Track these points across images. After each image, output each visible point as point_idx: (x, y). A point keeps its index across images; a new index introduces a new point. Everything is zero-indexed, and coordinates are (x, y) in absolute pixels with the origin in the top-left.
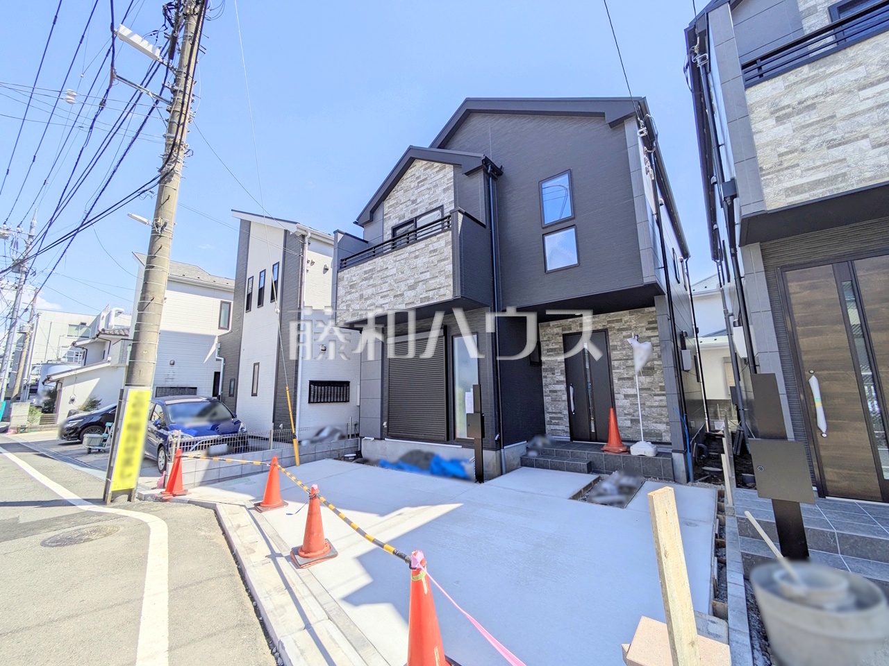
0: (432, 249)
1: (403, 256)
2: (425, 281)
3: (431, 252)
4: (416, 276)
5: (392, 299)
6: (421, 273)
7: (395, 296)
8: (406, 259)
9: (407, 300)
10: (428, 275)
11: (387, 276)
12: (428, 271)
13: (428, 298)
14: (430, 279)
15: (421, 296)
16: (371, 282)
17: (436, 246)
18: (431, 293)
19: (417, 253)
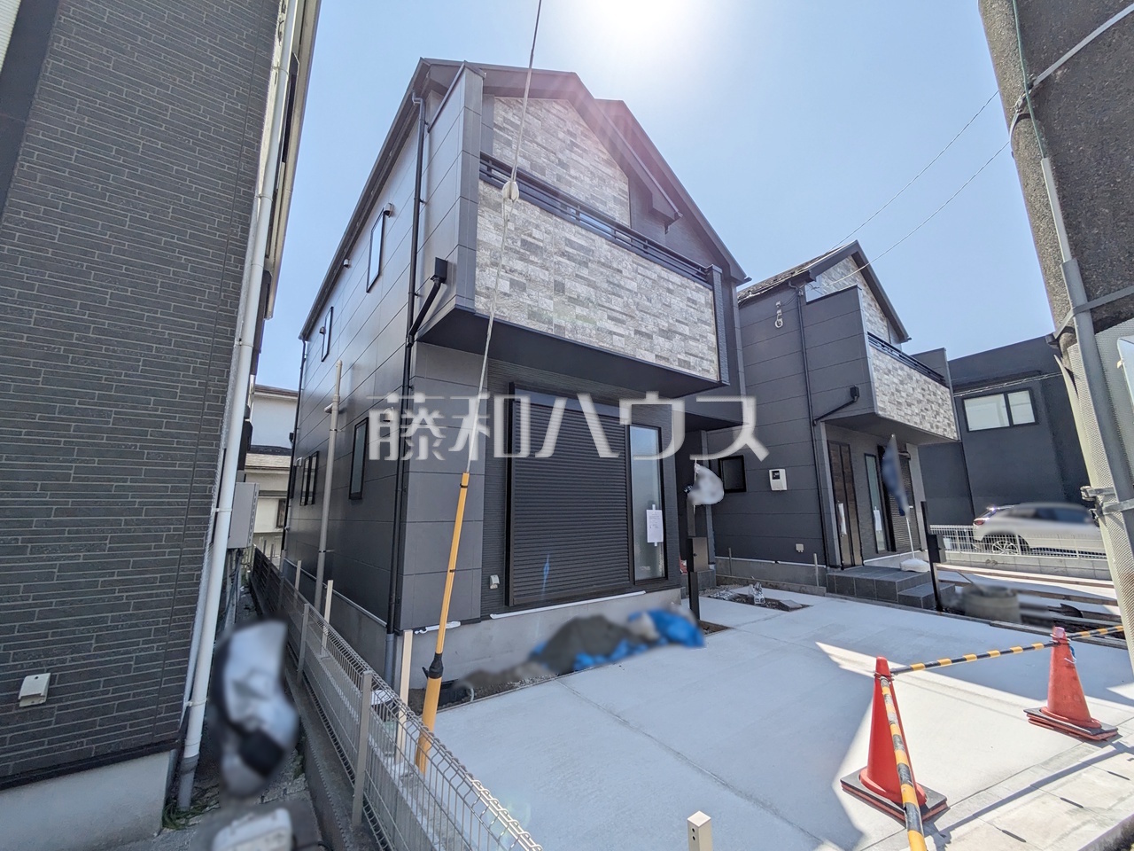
0: (690, 296)
1: (648, 273)
2: (685, 338)
3: (689, 299)
4: (671, 321)
5: (632, 333)
6: (677, 321)
7: (637, 332)
8: (654, 281)
9: (658, 350)
10: (686, 330)
11: (623, 288)
12: (687, 325)
13: (687, 364)
14: (690, 338)
15: (679, 356)
16: (584, 272)
17: (695, 296)
18: (692, 360)
19: (671, 287)
